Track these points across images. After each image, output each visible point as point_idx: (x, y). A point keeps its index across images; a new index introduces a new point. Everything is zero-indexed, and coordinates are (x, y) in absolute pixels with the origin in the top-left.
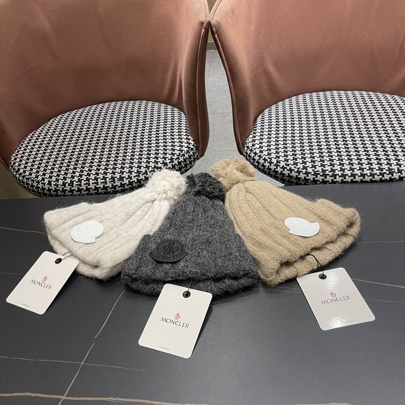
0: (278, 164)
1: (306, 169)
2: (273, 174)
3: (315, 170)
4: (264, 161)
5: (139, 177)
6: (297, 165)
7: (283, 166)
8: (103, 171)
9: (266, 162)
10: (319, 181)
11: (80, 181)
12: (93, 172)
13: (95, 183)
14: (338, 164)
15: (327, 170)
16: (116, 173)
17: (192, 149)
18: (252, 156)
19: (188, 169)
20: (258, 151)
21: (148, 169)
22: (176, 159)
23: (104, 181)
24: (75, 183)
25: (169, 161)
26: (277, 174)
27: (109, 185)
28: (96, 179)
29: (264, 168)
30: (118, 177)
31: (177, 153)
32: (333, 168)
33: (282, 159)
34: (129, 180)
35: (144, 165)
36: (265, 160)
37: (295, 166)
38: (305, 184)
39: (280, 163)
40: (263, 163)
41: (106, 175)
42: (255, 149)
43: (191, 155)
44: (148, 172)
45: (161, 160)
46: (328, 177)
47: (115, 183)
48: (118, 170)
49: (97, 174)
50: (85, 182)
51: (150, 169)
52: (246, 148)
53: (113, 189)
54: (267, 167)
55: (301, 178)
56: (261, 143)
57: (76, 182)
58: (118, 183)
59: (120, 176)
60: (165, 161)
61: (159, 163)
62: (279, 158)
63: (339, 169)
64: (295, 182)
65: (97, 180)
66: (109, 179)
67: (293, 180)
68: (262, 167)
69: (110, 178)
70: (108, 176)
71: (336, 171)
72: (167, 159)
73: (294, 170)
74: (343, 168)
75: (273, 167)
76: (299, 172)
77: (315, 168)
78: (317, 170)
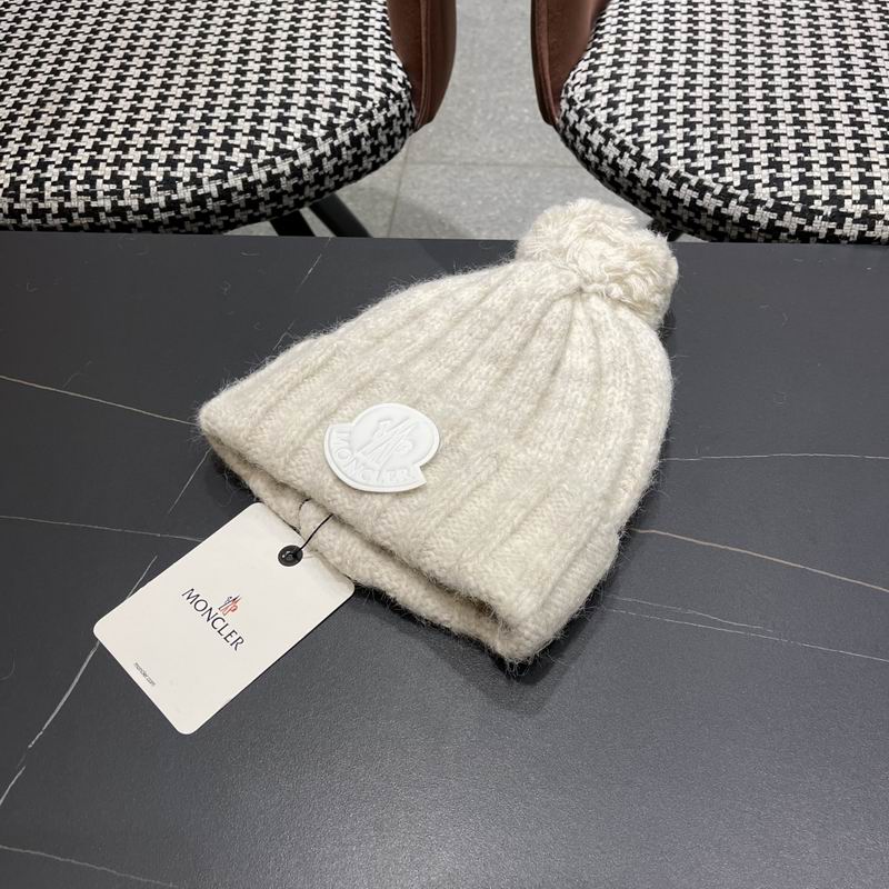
0: (664, 164)
1: (752, 190)
2: (644, 195)
3: (780, 194)
4: (617, 153)
5: (226, 180)
6: (723, 174)
7: (678, 173)
8: (113, 154)
9: (626, 155)
10: (786, 230)
11: (39, 182)
12: (83, 156)
13: (85, 193)
14: (856, 179)
15: (819, 198)
16: (154, 165)
17: (398, 97)
18: (583, 133)
19: (383, 162)
20: (601, 116)
21: (255, 156)
23: (113, 187)
24: (23, 187)
25: (323, 132)
26: (654, 197)
27: (131, 201)
28: (90, 179)
29: (617, 175)
30: (160, 178)
31: (350, 105)
32: (839, 192)
33: (676, 148)
34: (194, 188)
35: (241, 140)
36: (622, 147)
37: (716, 175)
38: (740, 239)
39: (668, 162)
40: (615, 158)
41: (122, 167)
42: (593, 110)
43: (394, 116)
44: (255, 167)
45: (295, 129)
46: (818, 220)
47: (148, 195)
48: (160, 155)
49: (94, 163)
50: (55, 189)
51: (262, 156)
52: (564, 105)
53: (145, 217)
54: (626, 173)
55: (731, 217)
56: (613, 90)
57: (29, 186)
58: (156, 197)
59: (166, 173)
60: (309, 133)
61: (290, 138)
62: (667, 146)
63: (857, 197)
64: (709, 227)
65: (93, 184)
66: (132, 183)
67: (703, 220)
68: (609, 172)
69: (133, 178)
70: (126, 173)
71: (848, 203)
72: (316, 126)
73: (711, 190)
74: (870, 192)
75: (644, 174)
76: (726, 197)
77: (781, 188)
78: (787, 194)
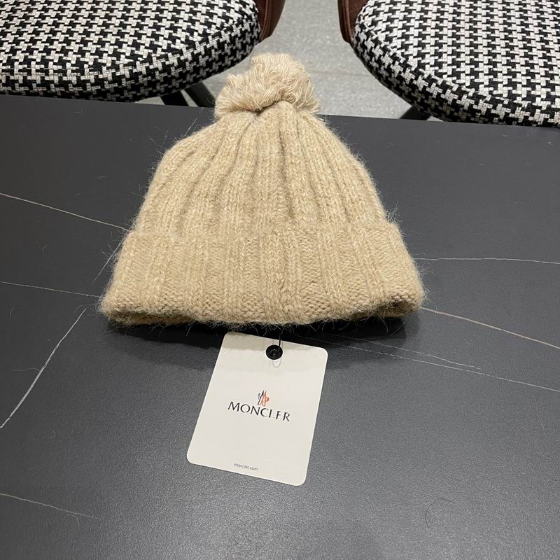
0: (421, 70)
1: (477, 89)
2: (407, 90)
3: (495, 93)
4: (391, 61)
5: (135, 67)
6: (459, 78)
7: (430, 76)
8: (60, 45)
9: (397, 63)
10: (497, 116)
11: (11, 62)
12: (40, 46)
13: (41, 70)
14: (544, 84)
15: (520, 95)
16: (88, 54)
17: (249, 18)
18: (369, 47)
19: (238, 61)
20: (382, 37)
21: (155, 51)
22: (214, 37)
23: (60, 67)
25: (200, 38)
26: (413, 91)
27: (71, 77)
28: (45, 62)
29: (390, 76)
30: (91, 63)
31: (218, 21)
32: (533, 93)
33: (430, 59)
34: (114, 71)
35: (146, 41)
36: (394, 58)
37: (455, 78)
38: (468, 120)
39: (424, 69)
40: (389, 65)
41: (66, 54)
42: (376, 32)
43: (246, 31)
44: (154, 59)
45: (181, 35)
46: (518, 110)
47: (83, 74)
48: (92, 47)
49: (47, 51)
50: (21, 67)
51: (159, 51)
52: (357, 29)
53: (81, 89)
54: (396, 75)
55: (463, 106)
56: (390, 20)
57: (4, 65)
58: (90, 76)
59: (95, 60)
60: (191, 38)
61: (178, 41)
62: (423, 58)
63: (544, 96)
64: (448, 112)
65: (46, 65)
66: (72, 65)
67: (445, 108)
68: (385, 74)
69: (74, 62)
70: (69, 59)
71: (538, 99)
72: (195, 34)
73: (451, 88)
74: (553, 93)
75: (408, 76)
76: (460, 93)
77: (496, 88)
78: (500, 92)
